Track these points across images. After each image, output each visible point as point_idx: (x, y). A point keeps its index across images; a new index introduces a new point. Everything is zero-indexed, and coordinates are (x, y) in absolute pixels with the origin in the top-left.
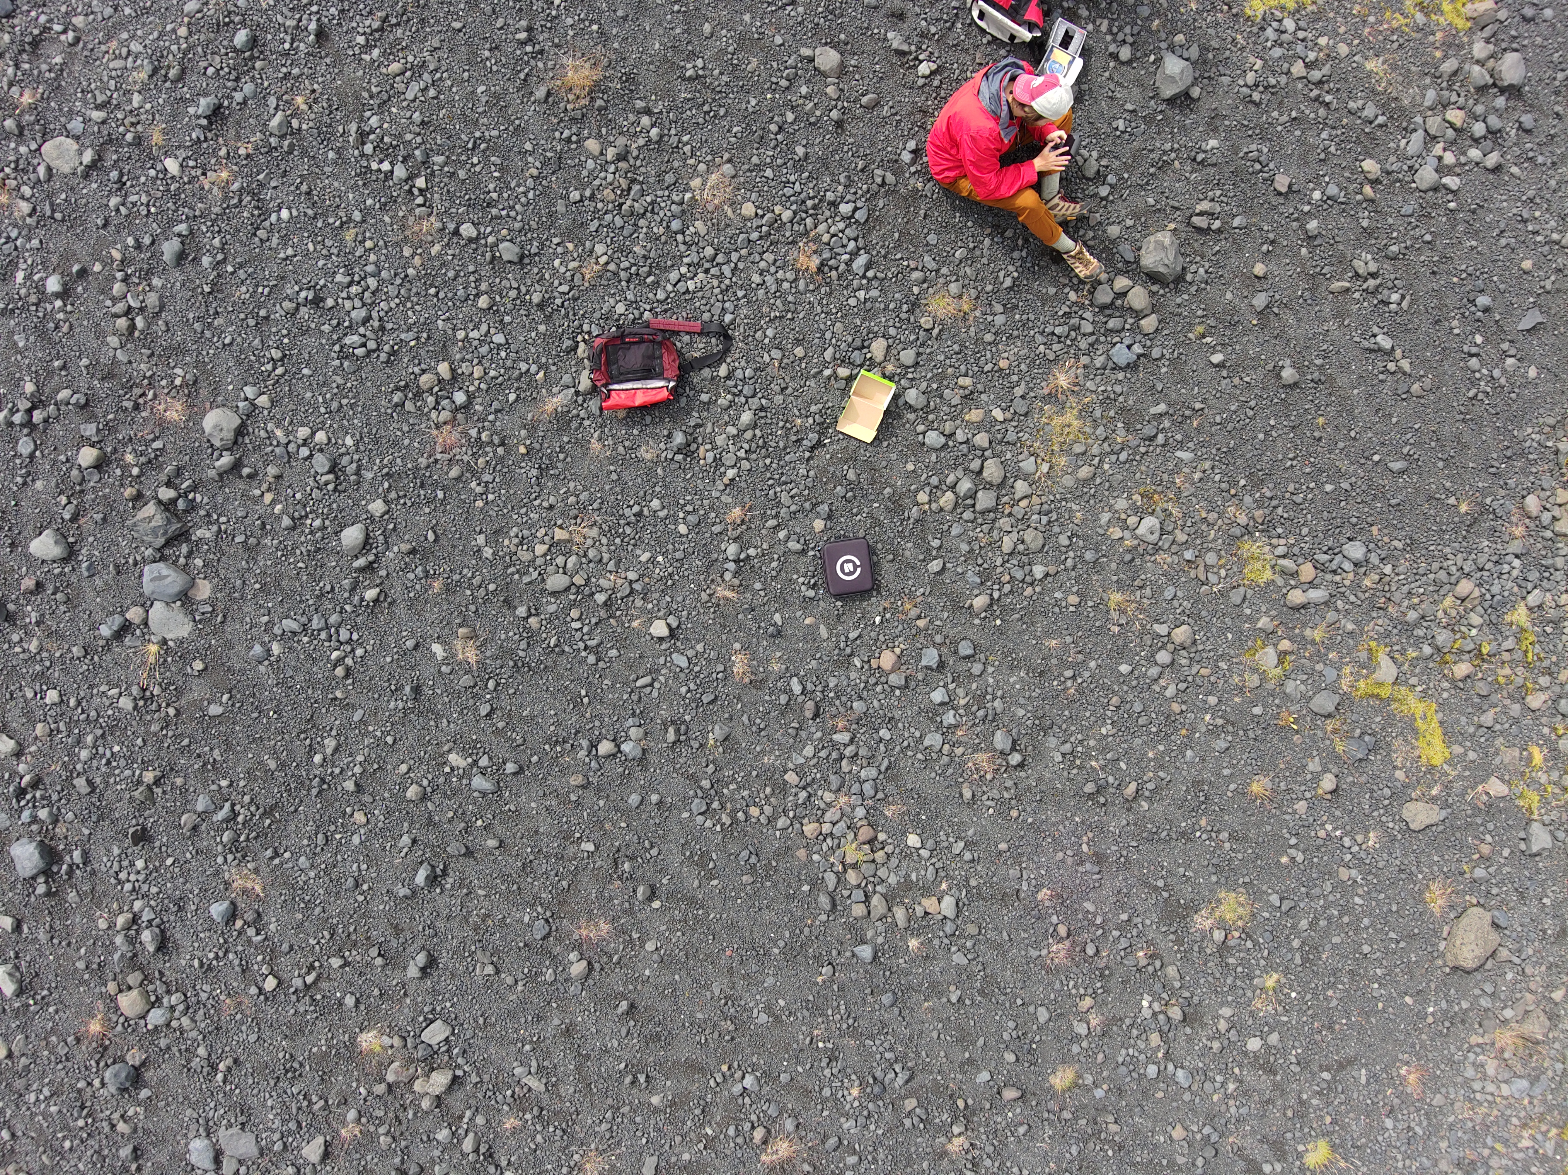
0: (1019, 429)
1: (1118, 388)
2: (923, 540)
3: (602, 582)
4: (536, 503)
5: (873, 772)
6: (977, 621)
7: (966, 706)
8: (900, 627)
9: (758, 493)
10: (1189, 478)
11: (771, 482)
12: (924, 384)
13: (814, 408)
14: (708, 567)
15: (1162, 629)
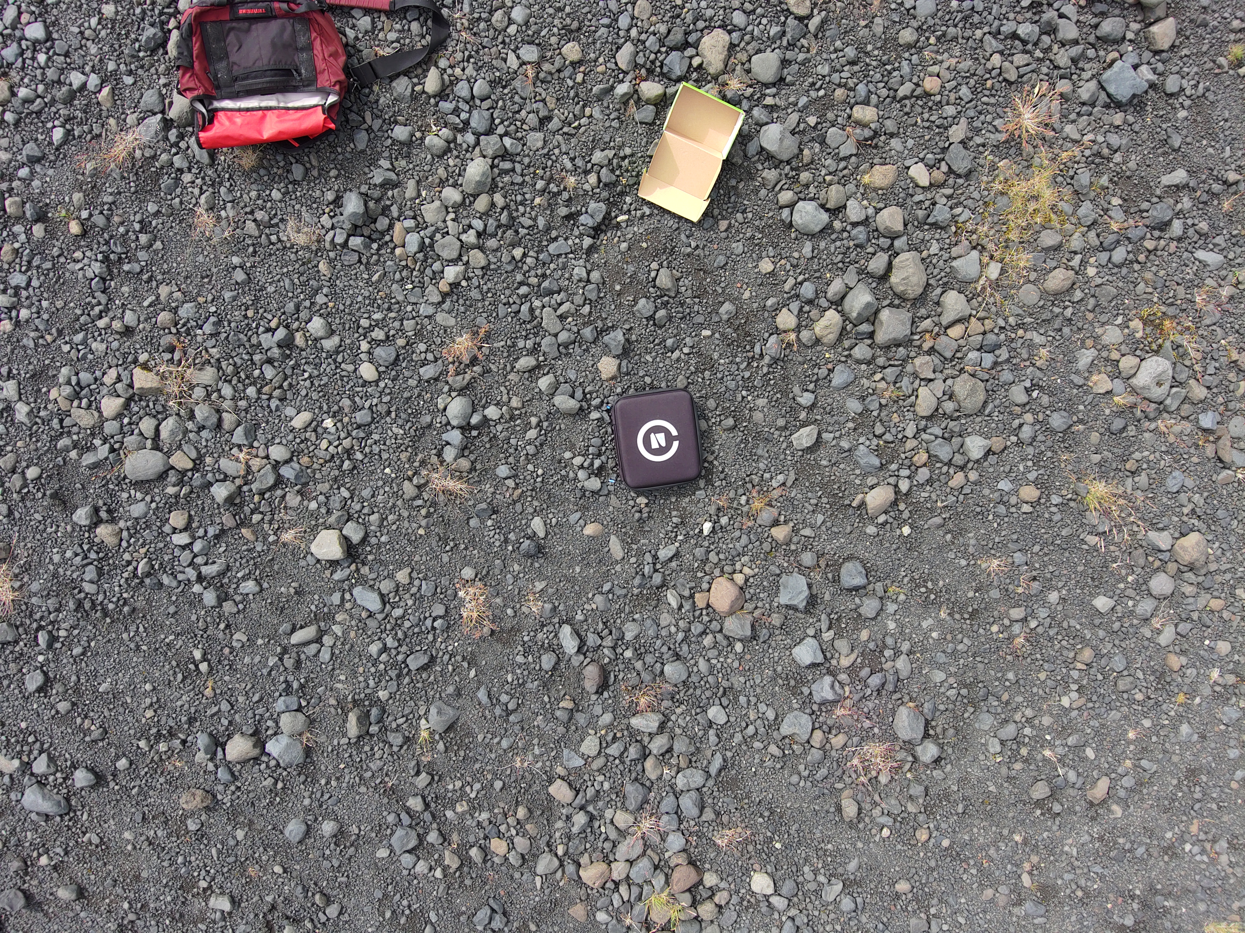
0: (954, 201)
1: (1114, 140)
2: (785, 393)
3: (225, 464)
4: (101, 323)
5: (696, 778)
6: (871, 530)
7: (852, 670)
8: (744, 540)
9: (502, 310)
10: (1213, 295)
11: (523, 290)
12: (795, 117)
13: (598, 156)
14: (416, 439)
15: (1162, 540)
